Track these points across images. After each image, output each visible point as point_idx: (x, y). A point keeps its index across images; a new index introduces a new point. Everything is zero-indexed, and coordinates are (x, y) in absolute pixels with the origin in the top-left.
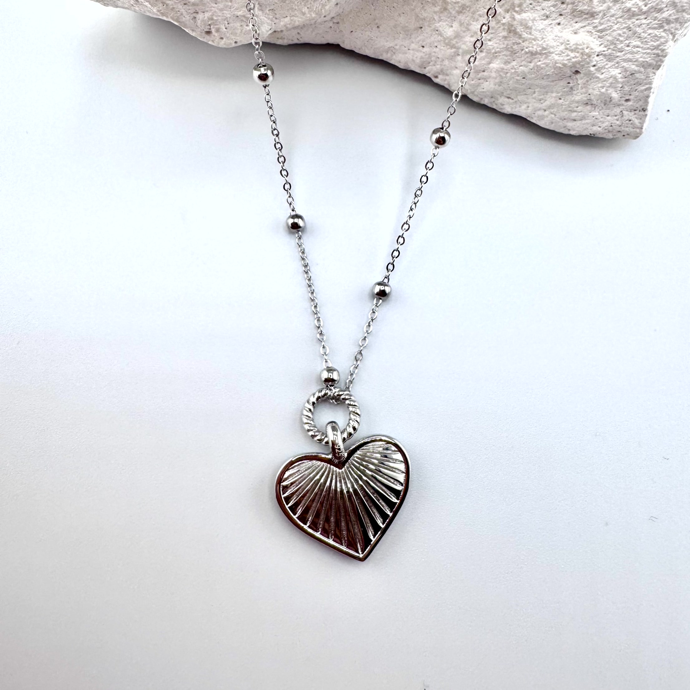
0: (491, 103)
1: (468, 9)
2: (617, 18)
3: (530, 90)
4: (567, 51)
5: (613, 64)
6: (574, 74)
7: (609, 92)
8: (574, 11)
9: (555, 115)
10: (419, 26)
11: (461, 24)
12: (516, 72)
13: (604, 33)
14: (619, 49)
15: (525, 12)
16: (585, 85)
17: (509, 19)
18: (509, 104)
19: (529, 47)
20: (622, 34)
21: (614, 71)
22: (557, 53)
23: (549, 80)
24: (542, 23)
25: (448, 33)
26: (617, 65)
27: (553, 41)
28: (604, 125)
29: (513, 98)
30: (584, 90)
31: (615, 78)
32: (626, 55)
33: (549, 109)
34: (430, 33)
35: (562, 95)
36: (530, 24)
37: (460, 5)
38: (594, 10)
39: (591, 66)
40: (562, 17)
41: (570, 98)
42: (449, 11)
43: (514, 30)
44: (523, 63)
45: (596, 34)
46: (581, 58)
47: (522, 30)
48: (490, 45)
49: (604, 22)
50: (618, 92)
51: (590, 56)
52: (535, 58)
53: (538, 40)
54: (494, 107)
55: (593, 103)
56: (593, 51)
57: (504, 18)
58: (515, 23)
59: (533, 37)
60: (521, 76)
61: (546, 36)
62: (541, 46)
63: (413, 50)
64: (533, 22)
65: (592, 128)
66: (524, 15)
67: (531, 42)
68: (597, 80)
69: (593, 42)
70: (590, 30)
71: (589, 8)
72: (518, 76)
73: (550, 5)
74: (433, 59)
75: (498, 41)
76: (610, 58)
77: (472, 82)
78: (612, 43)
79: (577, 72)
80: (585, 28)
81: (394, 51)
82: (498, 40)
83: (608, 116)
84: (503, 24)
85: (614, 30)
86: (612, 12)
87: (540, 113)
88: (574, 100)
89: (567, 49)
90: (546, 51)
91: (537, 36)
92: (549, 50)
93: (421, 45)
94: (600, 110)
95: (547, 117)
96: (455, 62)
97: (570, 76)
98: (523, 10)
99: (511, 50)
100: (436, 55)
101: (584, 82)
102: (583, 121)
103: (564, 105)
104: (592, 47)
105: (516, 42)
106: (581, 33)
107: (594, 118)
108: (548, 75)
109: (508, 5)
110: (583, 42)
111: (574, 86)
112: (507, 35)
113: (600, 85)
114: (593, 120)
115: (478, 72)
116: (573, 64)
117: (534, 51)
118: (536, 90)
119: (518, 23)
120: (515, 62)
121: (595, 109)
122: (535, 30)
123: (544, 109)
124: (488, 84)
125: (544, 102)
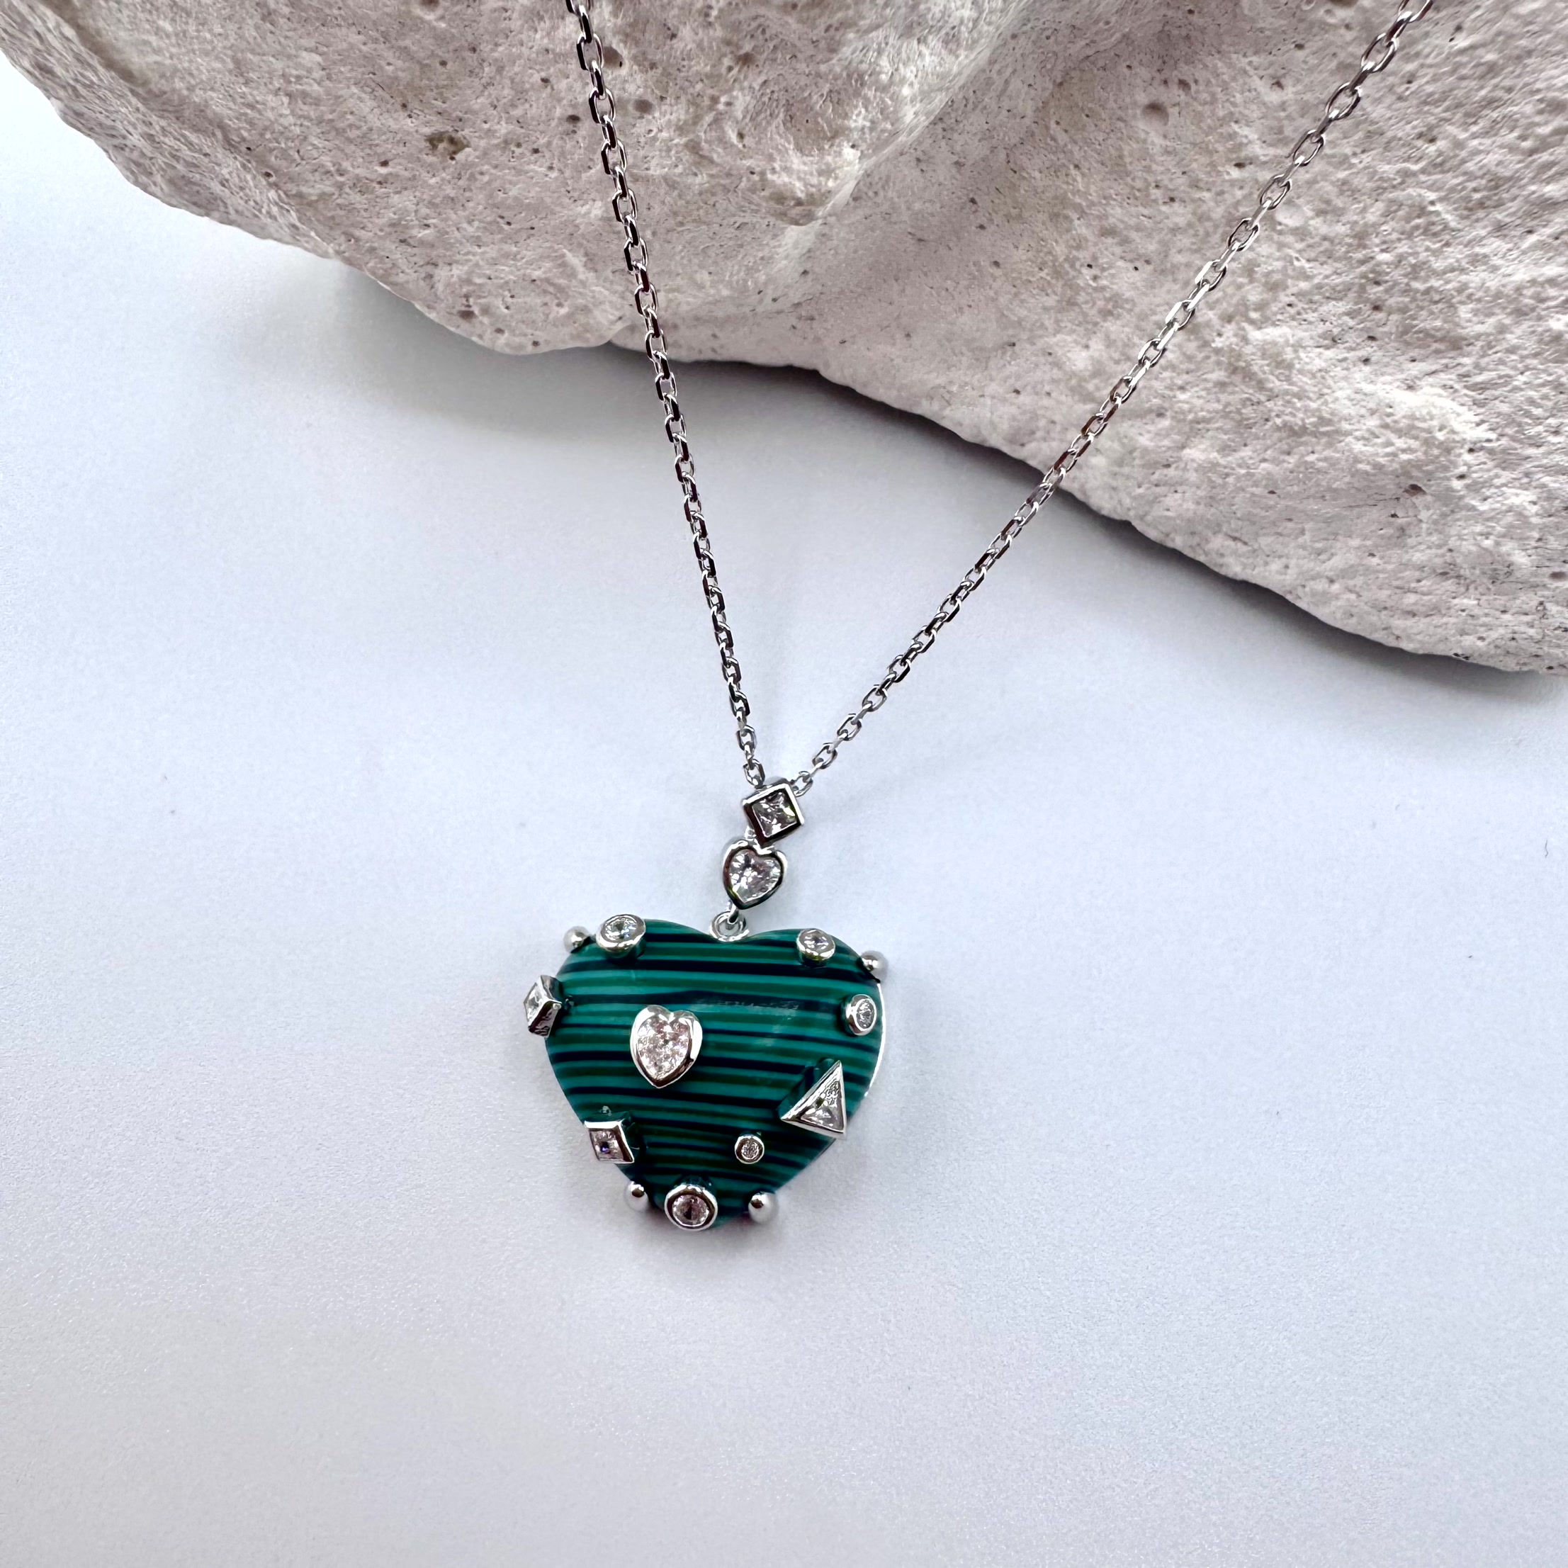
0: (1191, 547)
1: (1127, 306)
2: (1523, 358)
3: (1290, 525)
4: (1387, 432)
5: (1514, 476)
6: (1406, 495)
7: (1504, 549)
8: (1405, 330)
9: (1359, 596)
10: (1008, 339)
11: (1110, 344)
12: (1249, 475)
13: (1488, 394)
14: (1530, 438)
15: (1274, 325)
16: (1439, 525)
17: (1234, 339)
18: (1235, 553)
19: (1284, 413)
20: (1539, 401)
21: (1517, 495)
22: (1357, 434)
23: (1340, 502)
24: (1319, 356)
25: (1077, 363)
26: (1525, 480)
27: (1349, 403)
28: (1494, 635)
29: (1246, 540)
30: (1434, 538)
31: (1520, 514)
32: (1551, 457)
33: (1343, 578)
34: (1033, 359)
35: (1376, 546)
36: (1289, 354)
37: (1108, 295)
38: (1460, 331)
39: (1453, 476)
40: (1375, 344)
41: (1395, 554)
42: (1081, 308)
43: (1243, 368)
44: (1269, 453)
45: (1466, 395)
46: (1426, 453)
47: (1266, 368)
48: (1183, 402)
49: (1488, 364)
50: (1529, 552)
51: (1448, 451)
52: (1300, 444)
53: (1309, 398)
54: (1202, 559)
55: (1462, 572)
56: (1457, 438)
57: (1220, 335)
58: (1249, 349)
59: (1295, 389)
60: (1266, 486)
61: (1329, 388)
62: (1317, 413)
63: (992, 397)
64: (1296, 351)
65: (1460, 638)
66: (1272, 332)
67: (1290, 402)
68: (1470, 513)
69: (1459, 415)
70: (1451, 383)
71: (1446, 325)
72: (1256, 485)
73: (1343, 310)
74: (1042, 423)
75: (1203, 393)
76: (1505, 460)
77: (1141, 491)
78: (1511, 421)
79: (1415, 489)
80: (1435, 375)
81: (947, 397)
82: (1203, 390)
83: (1504, 612)
84: (1217, 351)
85: (1516, 389)
86: (1512, 339)
87: (1321, 585)
88: (1409, 560)
89: (1386, 426)
90: (1329, 428)
91: (1307, 387)
92: (1338, 426)
93: (1013, 388)
94: (1482, 594)
95: (1337, 597)
97: (1397, 499)
98: (1269, 318)
99: (1237, 417)
100: (1048, 414)
101: (1435, 517)
102: (1433, 617)
103: (1383, 571)
104: (1457, 427)
105: (1249, 399)
106: (1427, 389)
107: (1464, 614)
108: (1335, 490)
109: (1229, 304)
110: (1429, 413)
111: (1409, 524)
112: (1227, 380)
113: (1478, 528)
114: (1461, 619)
115: (1152, 466)
116: (1402, 467)
117: (1296, 424)
118: (1308, 526)
119: (1254, 350)
120: (1247, 448)
121: (1467, 589)
122: (1299, 371)
123: (1328, 577)
124: (1179, 498)
125: (1329, 560)
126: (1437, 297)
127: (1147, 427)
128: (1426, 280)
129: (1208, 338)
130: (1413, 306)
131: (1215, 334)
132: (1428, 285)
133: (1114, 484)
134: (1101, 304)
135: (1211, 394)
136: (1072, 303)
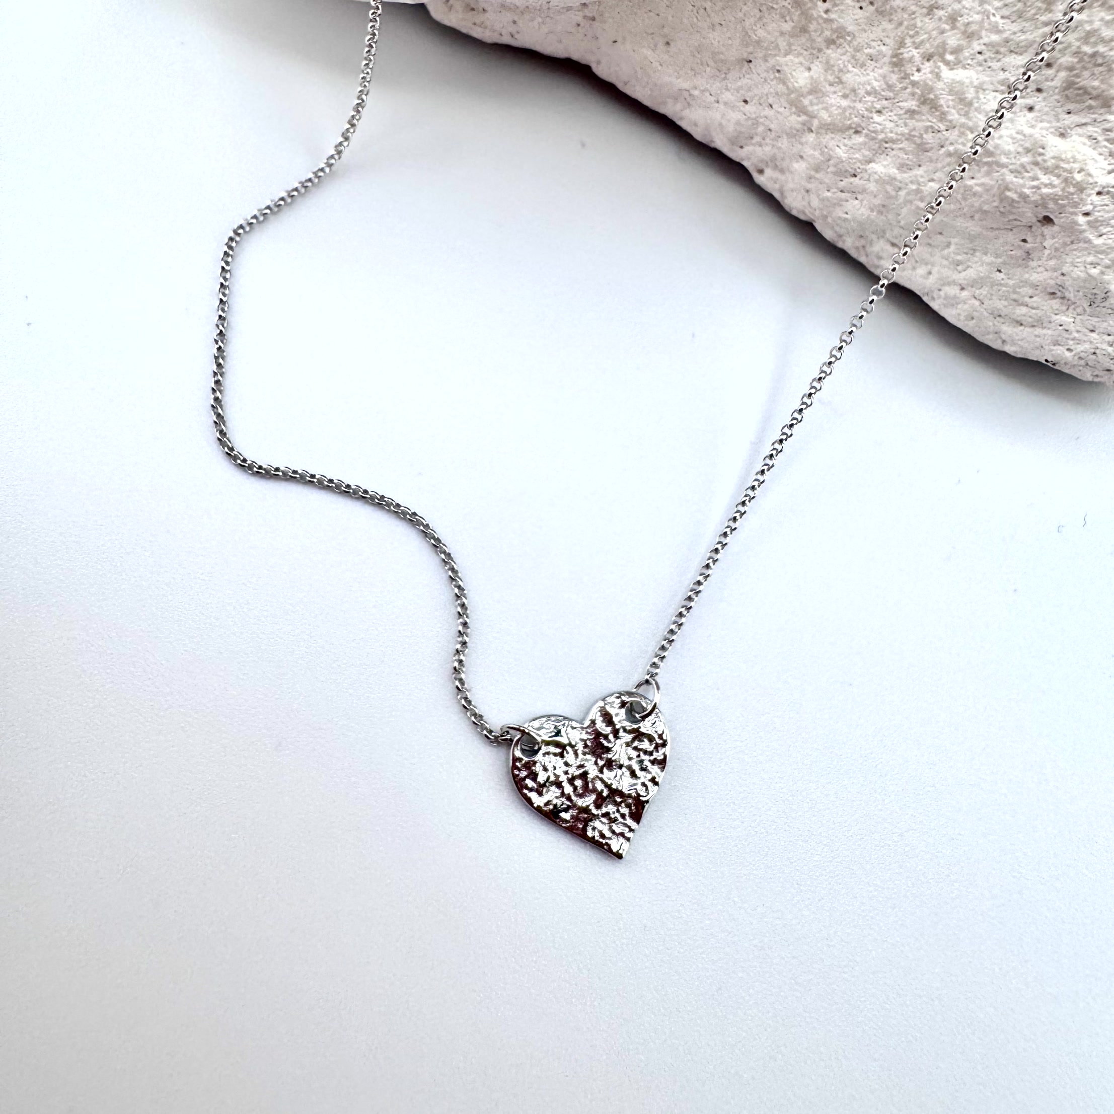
0: (857, 248)
4: (1036, 169)
6: (1039, 224)
7: (1106, 278)
8: (1069, 85)
9: (982, 303)
10: (745, 55)
11: (828, 67)
12: (918, 191)
15: (964, 67)
16: (1059, 253)
17: (930, 76)
19: (957, 142)
22: (1011, 167)
23: (984, 222)
25: (799, 81)
27: (1010, 141)
28: (1080, 348)
30: (1052, 263)
33: (972, 287)
34: (764, 75)
35: (1004, 263)
36: (970, 94)
37: (834, 27)
39: (1080, 212)
40: (1041, 96)
41: (1019, 273)
43: (932, 100)
45: (1106, 147)
46: (1063, 190)
47: (951, 103)
48: (878, 123)
51: (1081, 190)
54: (863, 259)
55: (1067, 294)
56: (1091, 180)
57: (918, 70)
58: (940, 85)
59: (971, 124)
63: (726, 104)
64: (977, 92)
65: (1052, 347)
66: (961, 74)
67: (964, 133)
68: (1086, 245)
69: (1096, 162)
70: (1095, 135)
71: (1102, 86)
72: (922, 200)
74: (761, 129)
75: (895, 118)
77: (829, 194)
79: (1047, 220)
80: (1084, 127)
81: (688, 100)
82: (895, 115)
83: (1092, 331)
84: (914, 84)
87: (952, 291)
88: (1028, 279)
89: (1036, 164)
90: (989, 159)
92: (998, 158)
93: (743, 98)
94: (1079, 314)
95: (965, 302)
96: (801, 144)
97: (1031, 227)
98: (961, 62)
99: (918, 141)
100: (767, 123)
101: (1057, 245)
102: (1036, 328)
103: (1006, 285)
104: (1092, 171)
105: (932, 127)
106: (1075, 137)
107: (1061, 328)
108: (986, 212)
109: (932, 46)
110: (1073, 157)
111: (1034, 249)
112: (916, 108)
113: (1090, 259)
114: (1056, 333)
115: (841, 173)
116: (1042, 198)
118: (953, 241)
120: (921, 168)
121: (1068, 309)
122: (976, 110)
123: (960, 285)
124: (857, 204)
125: (965, 271)
126: (1100, 61)
127: (846, 141)
128: (1095, 44)
129: (909, 71)
130: (1078, 66)
131: (915, 69)
132: (1096, 49)
133: (809, 186)
134: (827, 33)
135: (902, 119)
136: (804, 30)
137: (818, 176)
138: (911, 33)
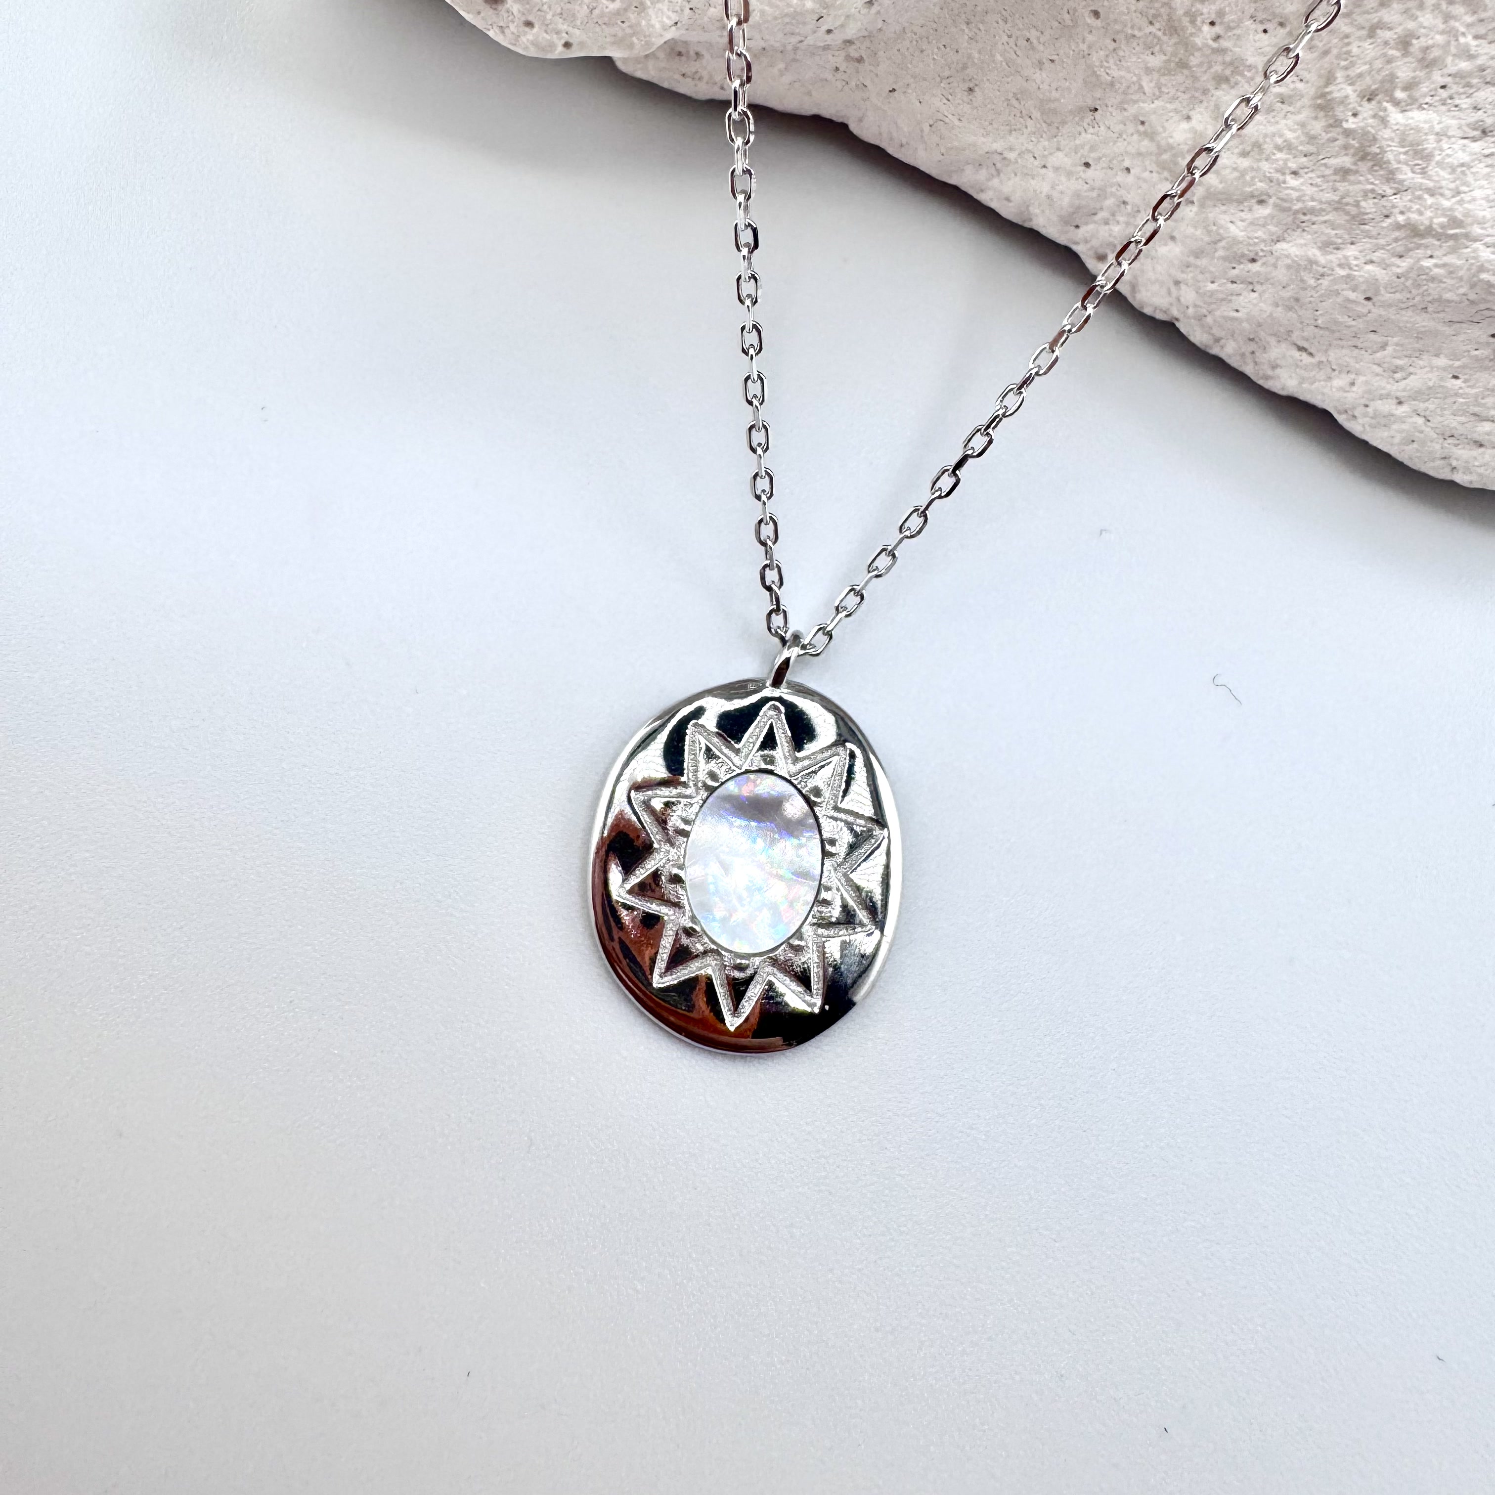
3: (1372, 336)
9: (1427, 421)
10: (1090, 103)
11: (1218, 114)
12: (1349, 278)
15: (1421, 108)
17: (1371, 121)
19: (1409, 209)
22: (1488, 240)
23: (1441, 315)
24: (1464, 148)
25: (1174, 135)
27: (1486, 205)
29: (1315, 351)
33: (1415, 399)
34: (1119, 128)
35: (1464, 367)
36: (1430, 144)
37: (1228, 59)
42: (1192, 71)
43: (1375, 155)
44: (1377, 256)
47: (1402, 157)
48: (1293, 189)
52: (1418, 247)
53: (1442, 195)
54: (1246, 368)
57: (1355, 115)
58: (1387, 133)
59: (1431, 184)
60: (1364, 292)
61: (1468, 185)
62: (1448, 213)
63: (1057, 169)
64: (1439, 141)
66: (1416, 117)
67: (1420, 198)
72: (1354, 290)
74: (1110, 202)
75: (1319, 180)
77: (1213, 287)
81: (999, 165)
82: (1319, 177)
84: (1348, 133)
87: (1385, 406)
90: (1457, 231)
91: (1444, 183)
92: (1469, 229)
93: (1083, 160)
95: (1401, 421)
98: (1416, 100)
99: (1354, 211)
100: (1122, 192)
103: (1462, 396)
105: (1373, 191)
108: (1444, 302)
109: (1374, 80)
112: (1351, 167)
115: (1236, 259)
117: (1422, 224)
118: (1392, 340)
119: (1393, 135)
120: (1354, 247)
122: (1438, 164)
123: (1397, 398)
124: (1256, 298)
125: (1405, 379)
127: (1242, 214)
129: (1341, 116)
131: (1349, 113)
133: (1181, 276)
134: (1218, 68)
135: (1328, 182)
136: (1183, 65)
137: (1198, 262)
138: (1343, 63)
